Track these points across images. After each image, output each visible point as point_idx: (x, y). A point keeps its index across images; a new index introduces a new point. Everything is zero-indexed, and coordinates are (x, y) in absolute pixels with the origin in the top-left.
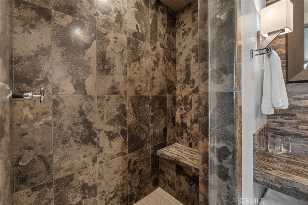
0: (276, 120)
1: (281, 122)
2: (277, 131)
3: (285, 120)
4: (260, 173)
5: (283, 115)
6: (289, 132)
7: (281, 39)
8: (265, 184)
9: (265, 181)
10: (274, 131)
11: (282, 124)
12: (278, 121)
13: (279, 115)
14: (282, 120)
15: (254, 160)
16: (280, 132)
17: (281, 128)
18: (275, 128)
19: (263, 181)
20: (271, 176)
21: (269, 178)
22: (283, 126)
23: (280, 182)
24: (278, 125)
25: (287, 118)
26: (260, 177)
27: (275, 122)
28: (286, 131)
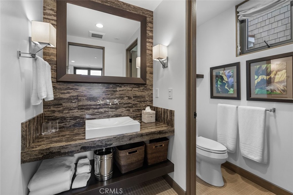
0: (50, 110)
1: (53, 110)
2: (51, 118)
3: (56, 109)
4: (26, 154)
5: (54, 105)
6: (58, 117)
7: (54, 50)
8: (31, 160)
9: (31, 158)
10: (48, 118)
11: (54, 112)
12: (51, 110)
13: (52, 105)
14: (54, 109)
15: (22, 145)
16: (52, 118)
17: (53, 115)
18: (49, 115)
19: (30, 159)
20: (36, 152)
21: (34, 154)
22: (54, 113)
23: (42, 152)
24: (51, 113)
25: (57, 107)
26: (27, 157)
27: (49, 111)
28: (56, 116)
